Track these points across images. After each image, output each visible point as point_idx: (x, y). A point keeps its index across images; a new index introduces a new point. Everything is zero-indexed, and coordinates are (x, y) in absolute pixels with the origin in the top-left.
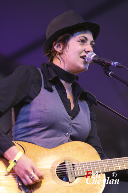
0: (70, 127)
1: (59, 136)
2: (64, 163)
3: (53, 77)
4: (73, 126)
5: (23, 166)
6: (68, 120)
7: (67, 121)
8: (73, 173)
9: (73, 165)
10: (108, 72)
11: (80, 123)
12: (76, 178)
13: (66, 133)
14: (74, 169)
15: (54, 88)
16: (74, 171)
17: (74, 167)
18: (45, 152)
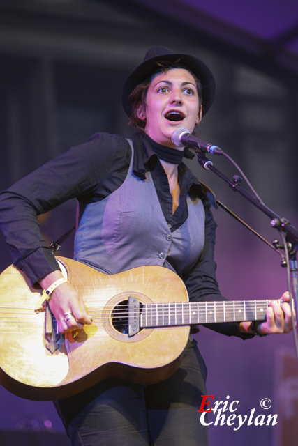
0: (168, 244)
1: (148, 257)
2: (126, 302)
3: (149, 156)
4: (173, 242)
5: (59, 301)
6: (165, 232)
7: (163, 233)
8: (137, 321)
9: (141, 307)
10: (203, 162)
11: (186, 238)
12: (141, 329)
13: (160, 252)
14: (140, 314)
15: (148, 175)
16: (140, 318)
17: (141, 310)
18: (100, 279)
